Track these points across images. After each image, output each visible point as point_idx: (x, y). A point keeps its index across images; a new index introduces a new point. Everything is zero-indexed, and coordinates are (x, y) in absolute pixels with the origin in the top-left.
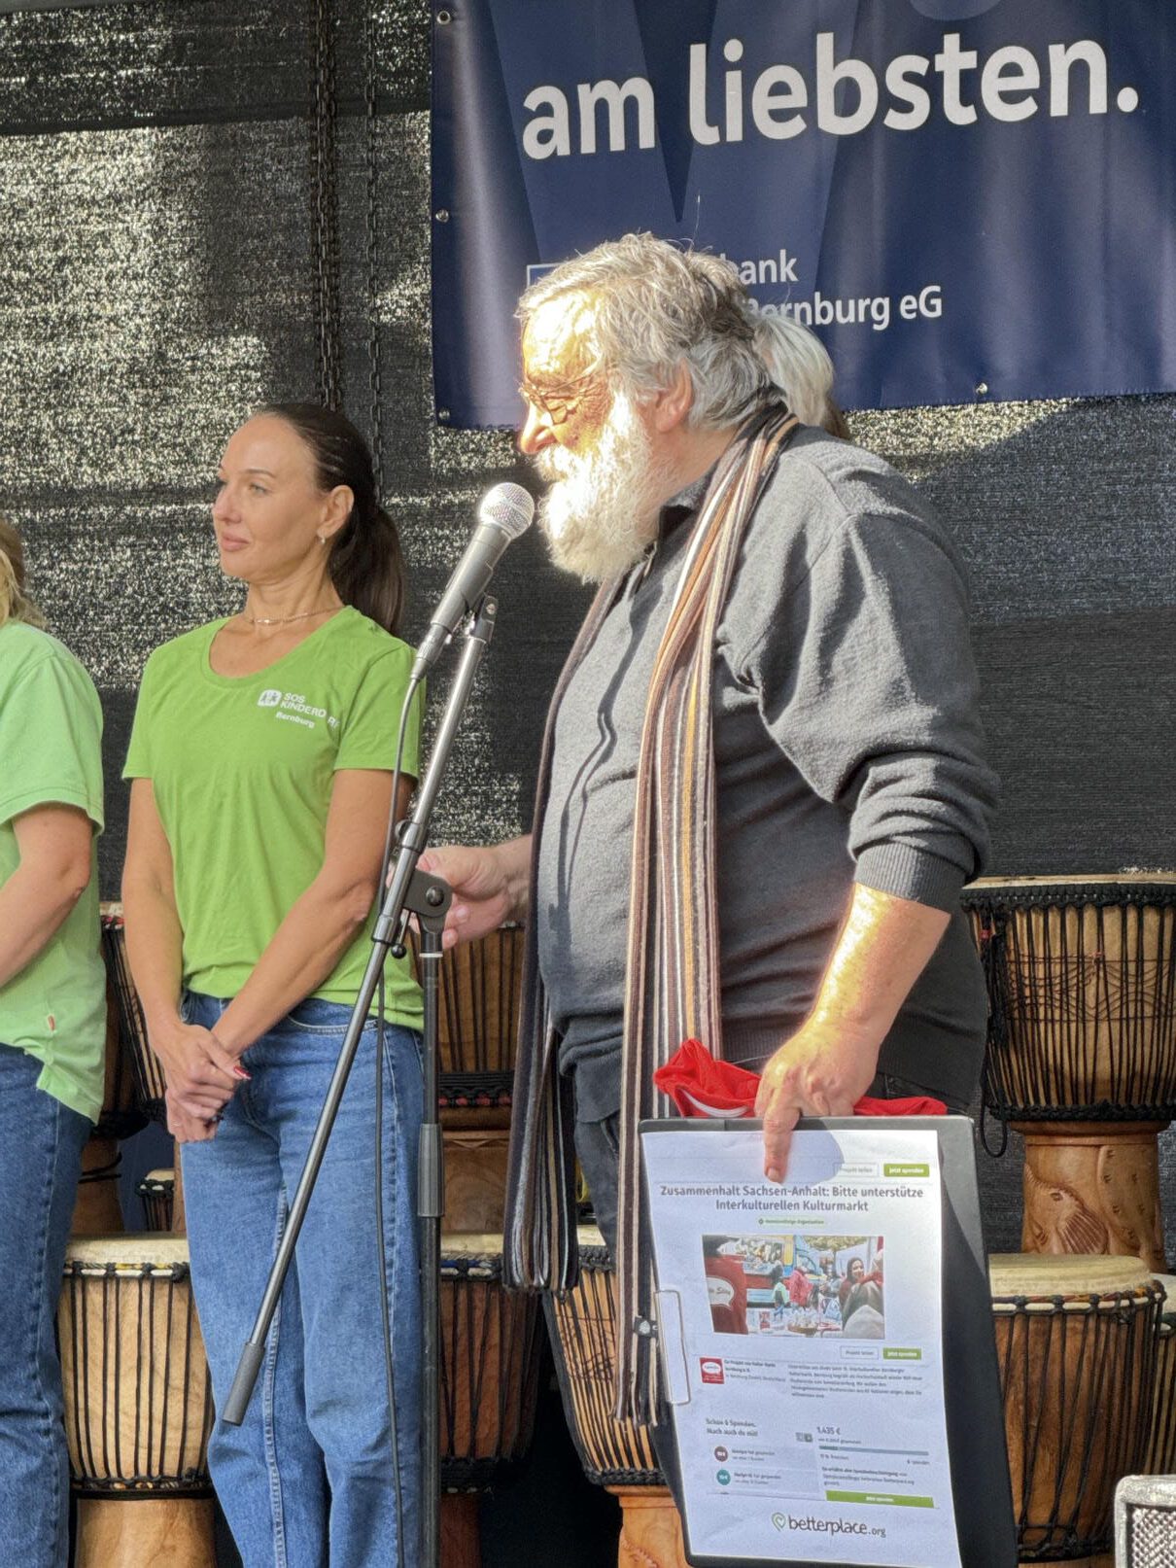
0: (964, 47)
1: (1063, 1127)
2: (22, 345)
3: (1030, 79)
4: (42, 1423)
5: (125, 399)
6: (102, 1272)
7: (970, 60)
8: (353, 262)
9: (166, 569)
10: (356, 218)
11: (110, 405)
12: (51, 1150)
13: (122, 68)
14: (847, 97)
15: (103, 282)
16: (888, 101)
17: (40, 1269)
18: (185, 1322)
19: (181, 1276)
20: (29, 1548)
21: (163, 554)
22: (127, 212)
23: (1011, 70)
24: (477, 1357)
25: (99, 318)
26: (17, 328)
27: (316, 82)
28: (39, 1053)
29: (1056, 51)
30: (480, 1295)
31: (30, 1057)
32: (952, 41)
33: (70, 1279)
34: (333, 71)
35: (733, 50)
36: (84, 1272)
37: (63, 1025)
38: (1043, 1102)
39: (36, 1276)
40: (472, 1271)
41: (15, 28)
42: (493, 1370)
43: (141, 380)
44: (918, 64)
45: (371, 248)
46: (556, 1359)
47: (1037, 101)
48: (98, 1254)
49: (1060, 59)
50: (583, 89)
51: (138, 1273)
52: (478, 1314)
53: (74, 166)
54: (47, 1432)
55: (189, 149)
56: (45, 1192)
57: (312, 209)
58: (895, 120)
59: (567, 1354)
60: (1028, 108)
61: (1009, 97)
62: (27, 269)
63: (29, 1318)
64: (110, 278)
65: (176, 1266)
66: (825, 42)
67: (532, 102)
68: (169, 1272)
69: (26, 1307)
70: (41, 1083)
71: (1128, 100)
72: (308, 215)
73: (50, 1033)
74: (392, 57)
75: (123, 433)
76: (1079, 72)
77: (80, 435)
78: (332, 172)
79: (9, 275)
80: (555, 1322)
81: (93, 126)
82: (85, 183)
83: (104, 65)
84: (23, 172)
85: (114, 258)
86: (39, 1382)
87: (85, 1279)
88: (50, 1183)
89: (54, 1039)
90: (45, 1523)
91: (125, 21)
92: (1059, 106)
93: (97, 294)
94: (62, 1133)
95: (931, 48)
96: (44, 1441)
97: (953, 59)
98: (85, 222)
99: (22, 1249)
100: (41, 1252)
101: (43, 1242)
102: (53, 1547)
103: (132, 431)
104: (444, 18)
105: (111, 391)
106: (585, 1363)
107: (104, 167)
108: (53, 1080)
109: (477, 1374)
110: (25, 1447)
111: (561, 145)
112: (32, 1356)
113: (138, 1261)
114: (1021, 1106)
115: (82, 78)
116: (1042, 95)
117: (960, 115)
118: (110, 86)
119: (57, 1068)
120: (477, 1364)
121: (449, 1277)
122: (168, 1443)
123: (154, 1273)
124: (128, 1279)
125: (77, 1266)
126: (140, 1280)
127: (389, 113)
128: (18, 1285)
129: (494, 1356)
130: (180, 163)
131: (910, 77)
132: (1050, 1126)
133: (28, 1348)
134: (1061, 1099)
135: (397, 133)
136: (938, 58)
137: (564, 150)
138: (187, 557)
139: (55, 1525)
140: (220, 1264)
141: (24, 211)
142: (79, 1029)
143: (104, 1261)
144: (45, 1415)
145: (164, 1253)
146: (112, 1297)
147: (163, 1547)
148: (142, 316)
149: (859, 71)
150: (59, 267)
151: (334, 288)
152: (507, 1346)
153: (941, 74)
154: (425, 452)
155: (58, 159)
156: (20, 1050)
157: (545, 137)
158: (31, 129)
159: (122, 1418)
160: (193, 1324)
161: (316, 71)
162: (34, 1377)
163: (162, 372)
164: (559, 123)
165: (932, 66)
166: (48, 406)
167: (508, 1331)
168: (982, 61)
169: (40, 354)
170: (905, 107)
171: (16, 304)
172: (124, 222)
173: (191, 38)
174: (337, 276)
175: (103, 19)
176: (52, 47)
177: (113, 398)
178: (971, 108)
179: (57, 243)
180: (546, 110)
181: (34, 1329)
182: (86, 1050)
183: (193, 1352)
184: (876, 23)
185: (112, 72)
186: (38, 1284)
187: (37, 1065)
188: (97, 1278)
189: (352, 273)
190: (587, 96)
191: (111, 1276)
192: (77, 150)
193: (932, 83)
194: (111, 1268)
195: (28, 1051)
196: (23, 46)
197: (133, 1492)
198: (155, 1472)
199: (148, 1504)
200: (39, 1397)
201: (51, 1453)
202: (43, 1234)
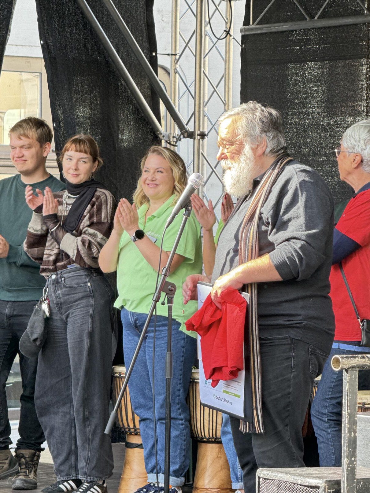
4: (181, 422)
12: (183, 347)
17: (180, 380)
20: (177, 456)
28: (179, 321)
31: (177, 322)
37: (187, 313)
39: (179, 382)
54: (182, 424)
56: (182, 359)
63: (177, 393)
69: (176, 390)
73: (183, 315)
86: (180, 410)
88: (183, 356)
89: (184, 316)
90: (181, 449)
94: (187, 342)
96: (181, 427)
99: (175, 374)
100: (181, 375)
101: (181, 372)
102: (184, 456)
110: (175, 429)
112: (178, 403)
122: (218, 429)
128: (174, 384)
133: (177, 401)
144: (182, 420)
147: (218, 457)
156: (174, 319)
159: (205, 421)
162: (179, 409)
181: (179, 396)
186: (180, 384)
187: (179, 324)
195: (177, 320)
197: (209, 441)
198: (214, 436)
199: (214, 445)
200: (180, 415)
201: (183, 430)
202: (181, 370)
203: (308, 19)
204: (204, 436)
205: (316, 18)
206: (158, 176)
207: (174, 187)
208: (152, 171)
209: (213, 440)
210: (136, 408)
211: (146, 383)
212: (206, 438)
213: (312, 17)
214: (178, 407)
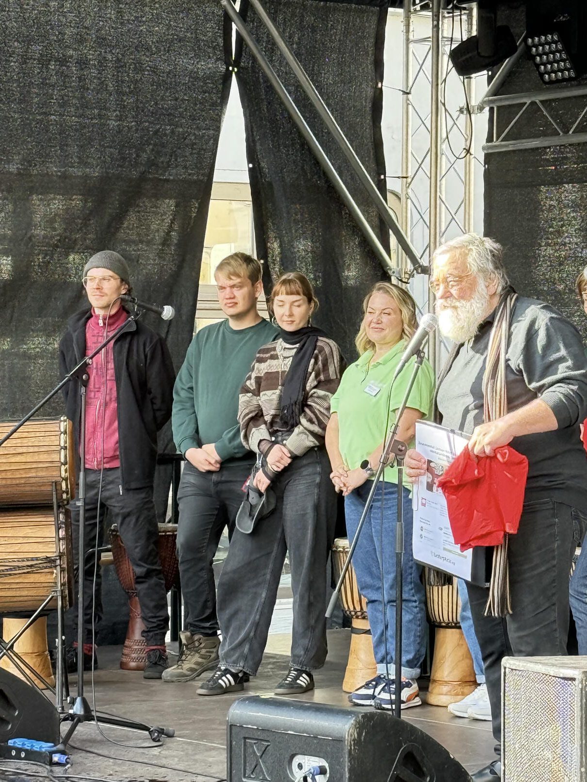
4: (414, 604)
31: (406, 488)
39: (410, 558)
63: (409, 571)
69: (407, 567)
102: (419, 643)
110: (408, 612)
133: (409, 580)
144: (415, 601)
197: (448, 626)
198: (455, 620)
199: (454, 630)
200: (413, 596)
201: (417, 613)
203: (561, 134)
204: (442, 620)
205: (570, 132)
206: (385, 319)
207: (403, 331)
208: (378, 312)
209: (453, 624)
210: (362, 589)
211: (373, 559)
212: (445, 623)
213: (566, 132)
214: (410, 587)
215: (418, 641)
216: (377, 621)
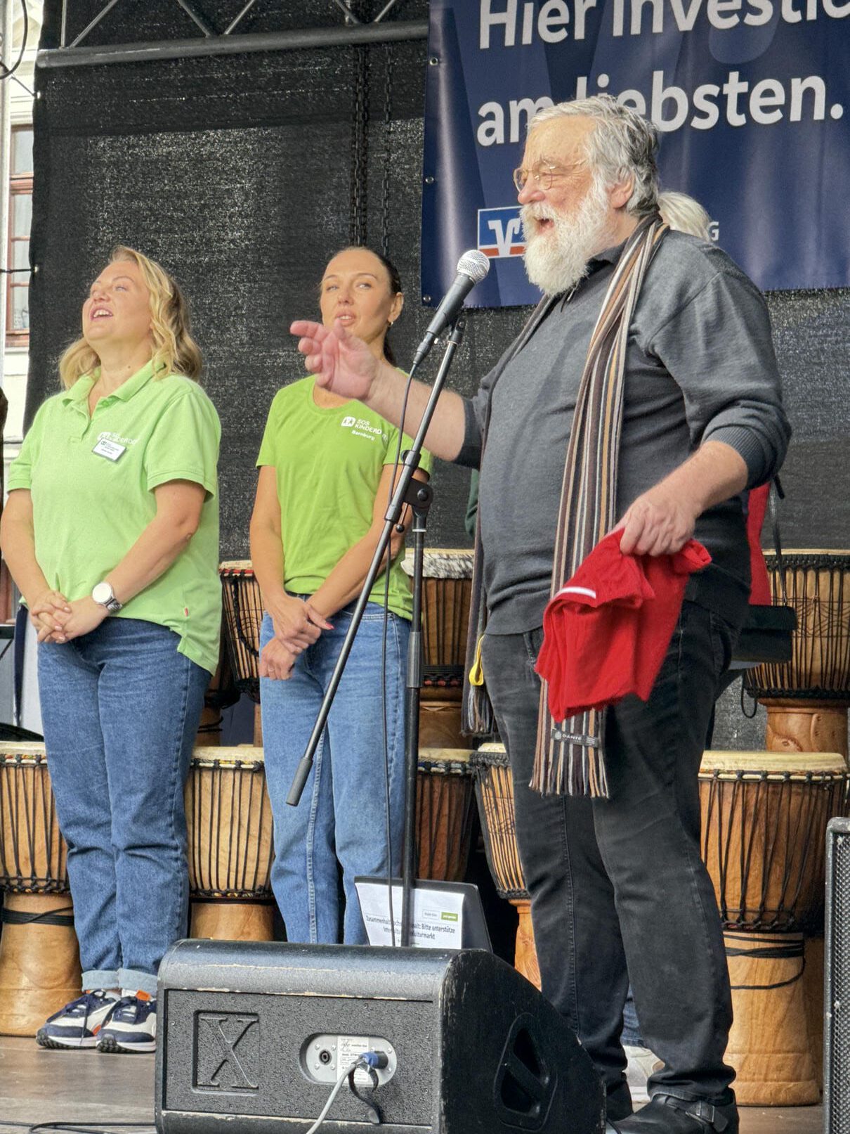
0: (741, 80)
1: (791, 701)
2: (178, 256)
3: (780, 99)
4: (174, 854)
5: (237, 289)
6: (212, 765)
7: (744, 87)
8: (375, 208)
9: (258, 391)
10: (378, 182)
11: (229, 292)
12: (186, 689)
13: (241, 92)
14: (670, 109)
15: (227, 220)
16: (694, 112)
17: (176, 761)
18: (260, 797)
19: (259, 769)
20: (163, 928)
21: (257, 383)
22: (243, 178)
23: (768, 93)
24: (435, 820)
25: (224, 240)
26: (175, 247)
27: (357, 101)
28: (178, 630)
29: (795, 82)
30: (437, 785)
31: (173, 633)
32: (734, 76)
33: (192, 769)
34: (366, 95)
35: (603, 80)
36: (201, 764)
37: (193, 614)
38: (779, 686)
39: (174, 765)
40: (433, 769)
41: (180, 68)
42: (443, 830)
43: (247, 278)
44: (713, 90)
45: (385, 200)
46: (482, 822)
47: (782, 111)
48: (210, 754)
49: (798, 86)
50: (513, 104)
51: (233, 766)
52: (436, 795)
53: (213, 150)
54: (177, 859)
55: (280, 140)
56: (182, 714)
57: (352, 176)
58: (698, 123)
59: (489, 819)
60: (777, 116)
61: (766, 109)
62: (183, 211)
63: (169, 790)
64: (230, 217)
65: (256, 762)
66: (658, 76)
67: (483, 111)
68: (252, 766)
69: (167, 783)
70: (180, 648)
71: (837, 111)
72: (349, 180)
73: (185, 618)
74: (401, 85)
75: (235, 309)
76: (809, 94)
77: (210, 310)
78: (364, 154)
79: (172, 215)
80: (482, 801)
81: (225, 127)
82: (218, 160)
83: (232, 90)
84: (182, 154)
85: (236, 205)
86: (173, 829)
87: (201, 769)
88: (184, 709)
89: (187, 622)
90: (173, 913)
91: (245, 64)
92: (796, 115)
93: (223, 226)
94: (192, 679)
95: (721, 80)
96: (174, 864)
97: (735, 86)
98: (218, 183)
99: (166, 748)
100: (178, 751)
101: (179, 744)
102: (177, 929)
103: (241, 308)
104: (434, 61)
105: (229, 284)
106: (500, 824)
107: (230, 151)
108: (187, 647)
109: (434, 831)
110: (162, 867)
111: (499, 137)
112: (170, 813)
113: (234, 759)
114: (766, 688)
115: (219, 98)
116: (786, 108)
117: (736, 119)
118: (235, 101)
119: (189, 640)
120: (434, 825)
121: (421, 772)
122: (248, 869)
123: (243, 766)
124: (227, 769)
125: (197, 761)
126: (235, 770)
127: (398, 119)
128: (163, 769)
129: (445, 821)
130: (275, 148)
131: (708, 97)
132: (783, 701)
133: (168, 807)
134: (791, 684)
135: (402, 131)
136: (726, 86)
137: (501, 140)
138: (271, 384)
139: (179, 915)
140: (284, 757)
141: (182, 177)
142: (204, 616)
143: (213, 758)
144: (176, 849)
145: (248, 754)
146: (217, 781)
147: (243, 933)
148: (250, 240)
149: (678, 93)
150: (201, 211)
151: (364, 224)
152: (453, 815)
153: (726, 96)
154: (414, 322)
155: (203, 145)
156: (167, 628)
157: (490, 132)
158: (187, 129)
159: (220, 853)
160: (265, 798)
161: (357, 95)
162: (171, 825)
163: (260, 273)
164: (498, 124)
165: (721, 91)
166: (192, 293)
167: (454, 807)
168: (751, 88)
169: (188, 262)
170: (704, 115)
171: (176, 232)
172: (240, 183)
173: (284, 74)
174: (365, 216)
175: (232, 63)
176: (202, 80)
177: (231, 289)
178: (743, 116)
179: (201, 196)
180: (491, 116)
181: (172, 796)
182: (207, 629)
183: (264, 815)
184: (690, 65)
185: (237, 94)
186: (175, 770)
187: (177, 637)
188: (209, 769)
189: (375, 214)
190: (515, 108)
191: (217, 768)
192: (215, 141)
193: (721, 101)
194: (217, 762)
195: (172, 629)
196: (184, 79)
197: (226, 899)
198: (240, 887)
199: (235, 906)
200: (173, 838)
201: (178, 872)
202: (179, 739)
204: (215, 887)
209: (236, 895)
210: (67, 825)
211: (95, 768)
212: (219, 890)
214: (169, 820)
215: (177, 925)
216: (92, 889)
